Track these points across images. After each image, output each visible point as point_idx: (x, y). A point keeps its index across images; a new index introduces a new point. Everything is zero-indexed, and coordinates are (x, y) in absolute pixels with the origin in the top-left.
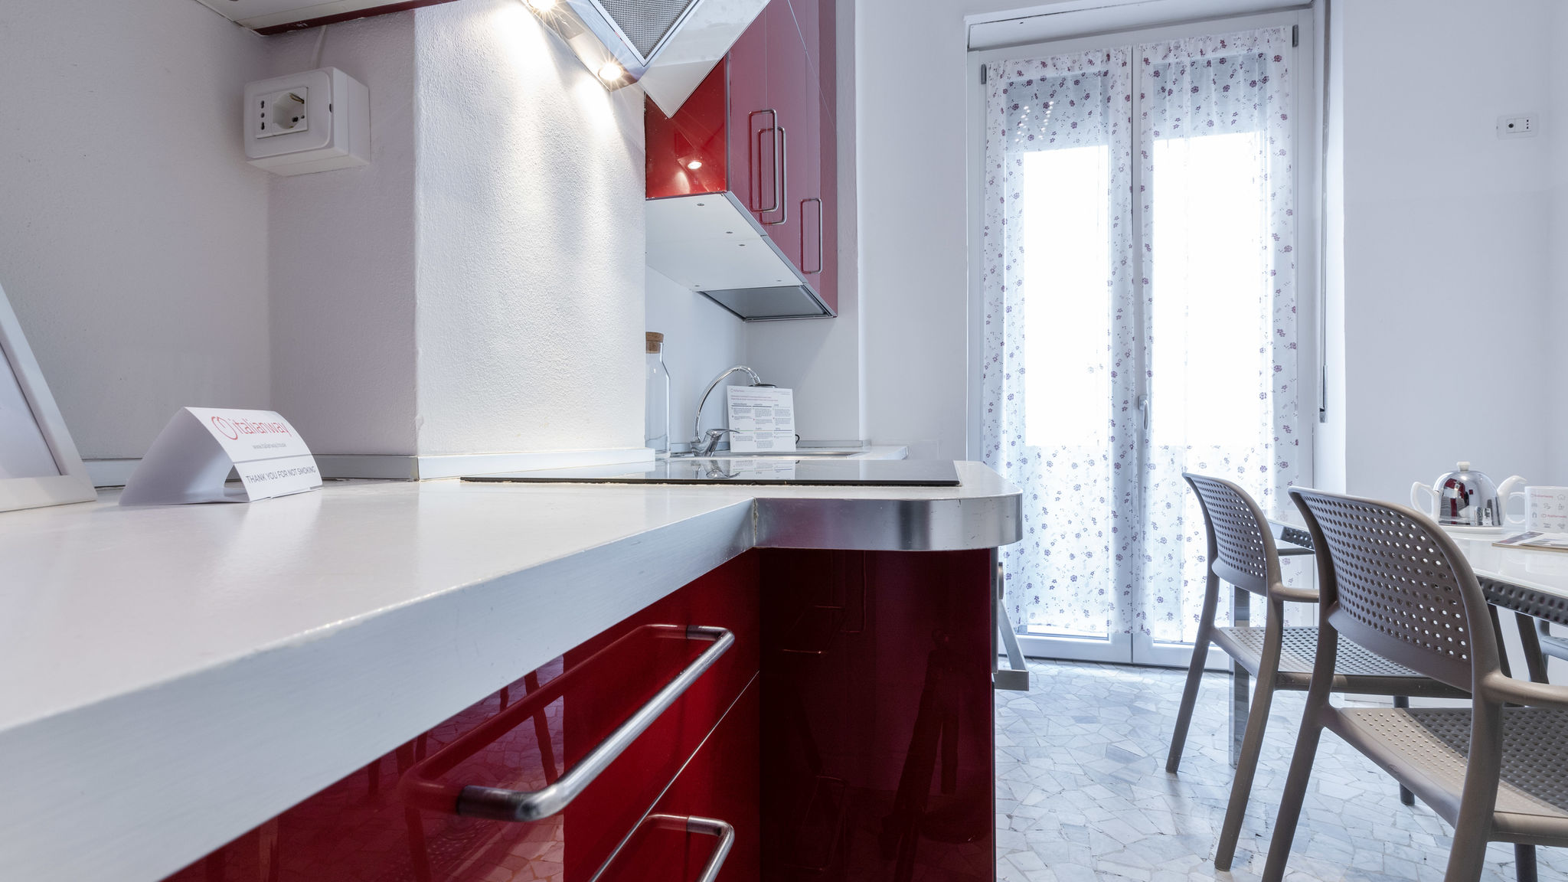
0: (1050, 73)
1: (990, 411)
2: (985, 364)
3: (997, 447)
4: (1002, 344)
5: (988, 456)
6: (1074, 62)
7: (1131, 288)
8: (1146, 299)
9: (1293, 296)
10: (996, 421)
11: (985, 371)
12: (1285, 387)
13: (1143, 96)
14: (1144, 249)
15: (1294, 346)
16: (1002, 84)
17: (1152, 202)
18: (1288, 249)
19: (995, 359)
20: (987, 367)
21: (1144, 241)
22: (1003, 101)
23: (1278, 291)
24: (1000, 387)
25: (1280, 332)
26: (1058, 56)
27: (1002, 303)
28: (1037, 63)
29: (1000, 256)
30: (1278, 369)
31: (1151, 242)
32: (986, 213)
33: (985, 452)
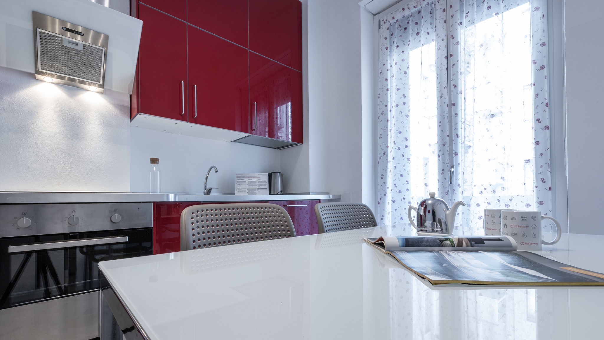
0: (407, 13)
1: (382, 178)
2: (379, 157)
3: (385, 195)
4: (387, 147)
5: (381, 199)
6: (418, 2)
7: (447, 109)
8: (453, 114)
9: (546, 96)
10: (385, 183)
11: (379, 160)
12: (541, 154)
13: (451, 6)
14: (452, 88)
15: (547, 128)
16: (387, 25)
17: (457, 61)
18: (542, 68)
19: (384, 154)
20: (380, 158)
21: (452, 83)
22: (387, 34)
23: (537, 95)
24: (387, 167)
25: (538, 121)
26: (409, 3)
27: (387, 128)
28: (401, 10)
29: (386, 106)
30: (537, 143)
31: (457, 82)
32: (379, 88)
33: (379, 198)
